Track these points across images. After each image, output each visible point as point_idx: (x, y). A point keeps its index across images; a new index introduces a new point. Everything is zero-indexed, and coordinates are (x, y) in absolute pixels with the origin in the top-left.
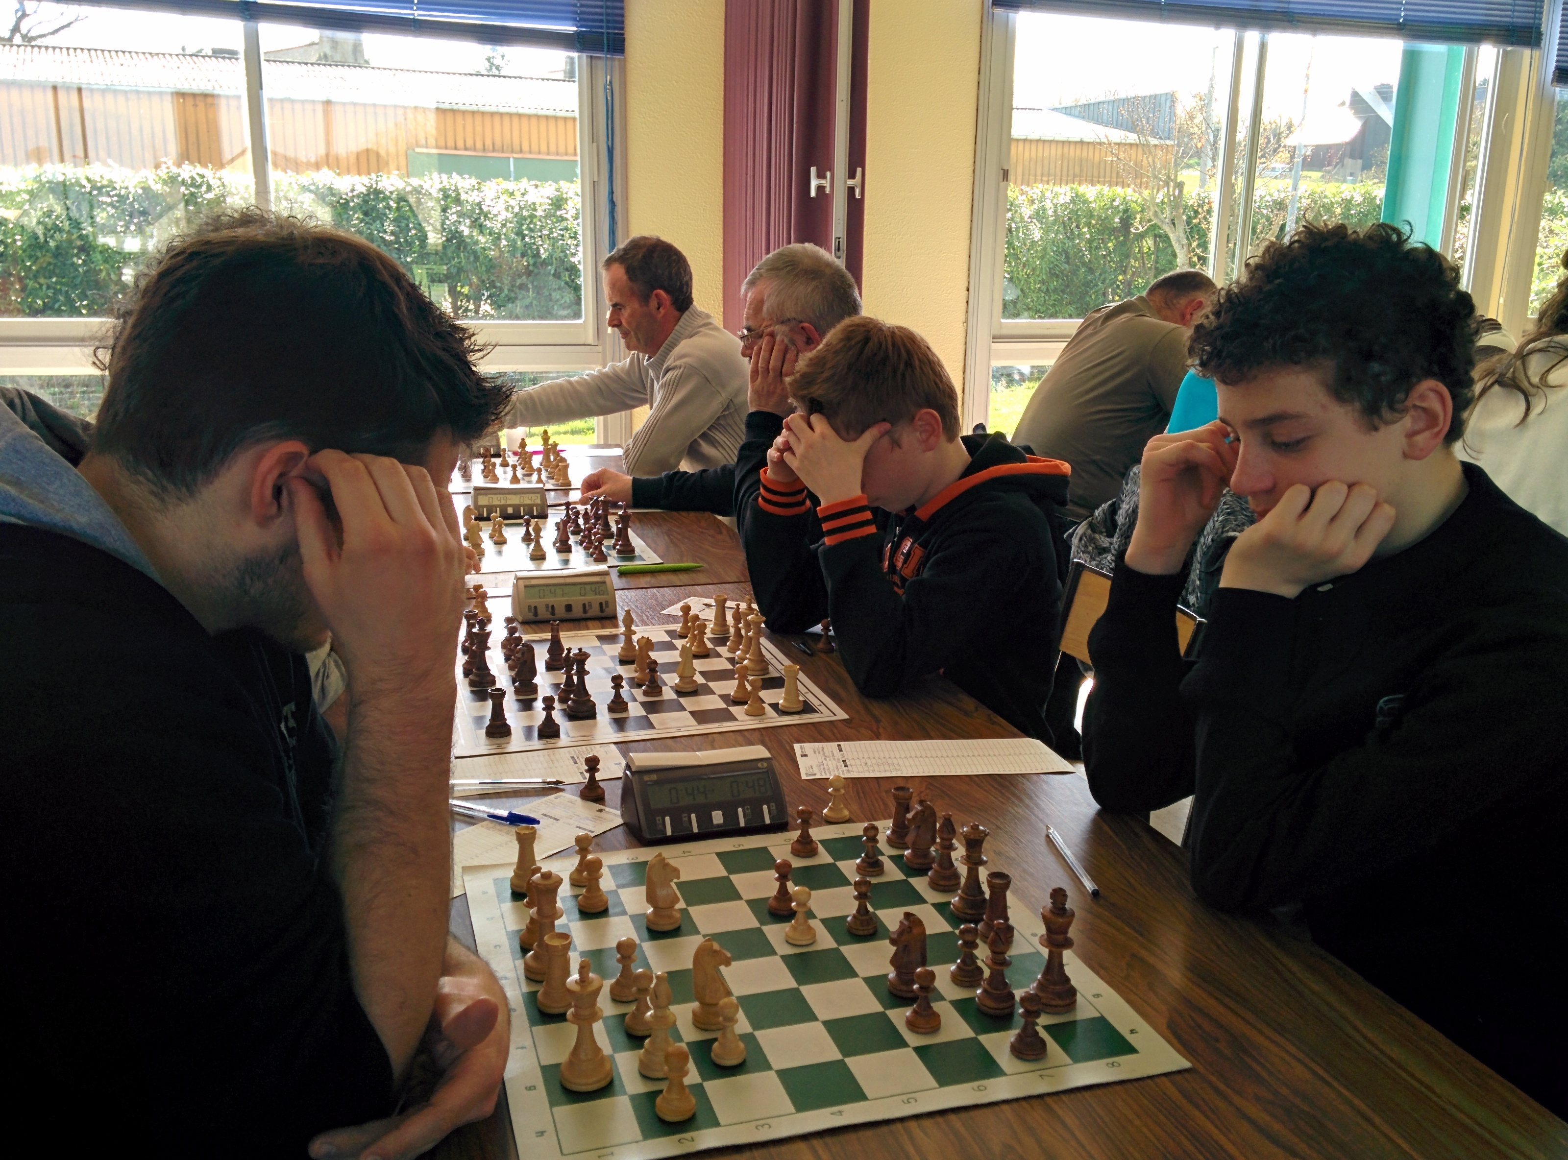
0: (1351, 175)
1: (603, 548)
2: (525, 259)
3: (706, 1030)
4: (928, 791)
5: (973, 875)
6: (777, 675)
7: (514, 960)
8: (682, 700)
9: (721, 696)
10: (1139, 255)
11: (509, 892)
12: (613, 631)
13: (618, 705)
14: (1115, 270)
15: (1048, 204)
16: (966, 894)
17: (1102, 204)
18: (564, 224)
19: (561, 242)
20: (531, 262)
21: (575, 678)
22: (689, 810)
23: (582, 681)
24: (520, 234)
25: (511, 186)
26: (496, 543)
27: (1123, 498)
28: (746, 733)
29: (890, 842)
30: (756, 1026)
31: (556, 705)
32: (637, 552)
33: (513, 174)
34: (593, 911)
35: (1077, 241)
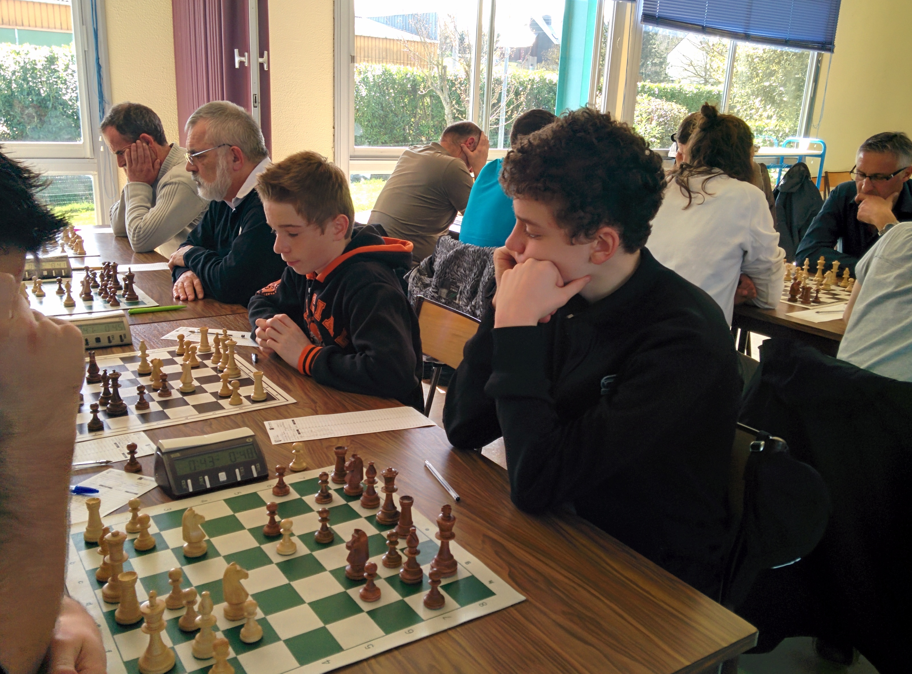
0: (532, 65)
1: (117, 298)
2: (30, 97)
3: (233, 621)
4: (352, 445)
5: (390, 499)
6: (247, 377)
7: (94, 590)
8: (186, 398)
9: (212, 394)
10: (422, 107)
11: (83, 543)
12: (132, 354)
13: (142, 405)
14: (409, 115)
15: (369, 75)
16: (386, 510)
17: (401, 76)
18: (57, 74)
19: (55, 86)
20: (35, 98)
21: (111, 390)
22: (203, 473)
23: (116, 392)
24: (25, 79)
25: (17, 47)
26: (38, 296)
27: (437, 255)
28: (232, 417)
29: (334, 480)
30: (266, 613)
31: (100, 409)
32: (140, 299)
33: (17, 40)
34: (145, 549)
35: (388, 97)
